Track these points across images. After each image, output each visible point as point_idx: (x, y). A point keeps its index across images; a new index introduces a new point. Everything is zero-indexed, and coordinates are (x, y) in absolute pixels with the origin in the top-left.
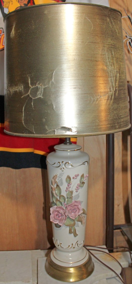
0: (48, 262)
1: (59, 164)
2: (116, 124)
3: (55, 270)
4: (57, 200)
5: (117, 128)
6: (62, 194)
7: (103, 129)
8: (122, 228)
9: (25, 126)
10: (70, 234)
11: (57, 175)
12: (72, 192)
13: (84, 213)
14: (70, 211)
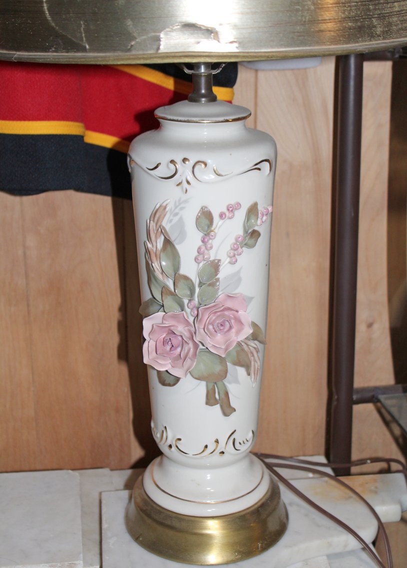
0: (136, 503)
1: (172, 166)
2: (374, 20)
3: (160, 529)
4: (165, 290)
5: (379, 36)
6: (182, 271)
7: (328, 34)
8: (382, 397)
9: (53, 24)
10: (207, 406)
11: (165, 208)
12: (215, 266)
13: (254, 337)
14: (211, 327)
